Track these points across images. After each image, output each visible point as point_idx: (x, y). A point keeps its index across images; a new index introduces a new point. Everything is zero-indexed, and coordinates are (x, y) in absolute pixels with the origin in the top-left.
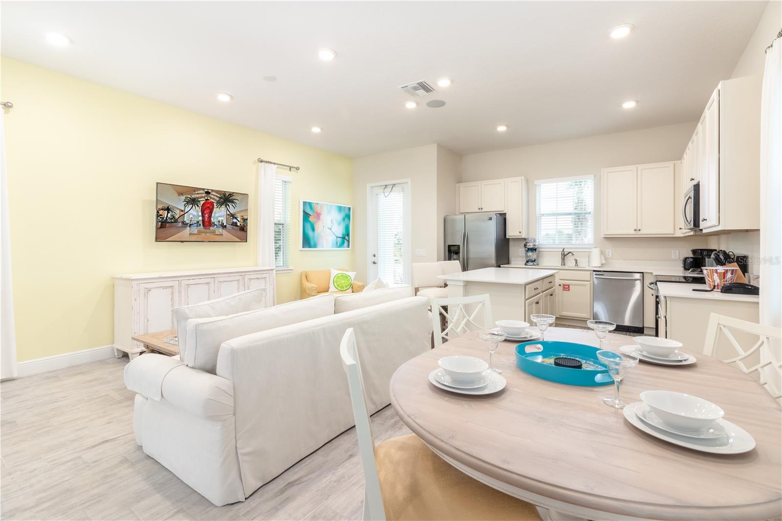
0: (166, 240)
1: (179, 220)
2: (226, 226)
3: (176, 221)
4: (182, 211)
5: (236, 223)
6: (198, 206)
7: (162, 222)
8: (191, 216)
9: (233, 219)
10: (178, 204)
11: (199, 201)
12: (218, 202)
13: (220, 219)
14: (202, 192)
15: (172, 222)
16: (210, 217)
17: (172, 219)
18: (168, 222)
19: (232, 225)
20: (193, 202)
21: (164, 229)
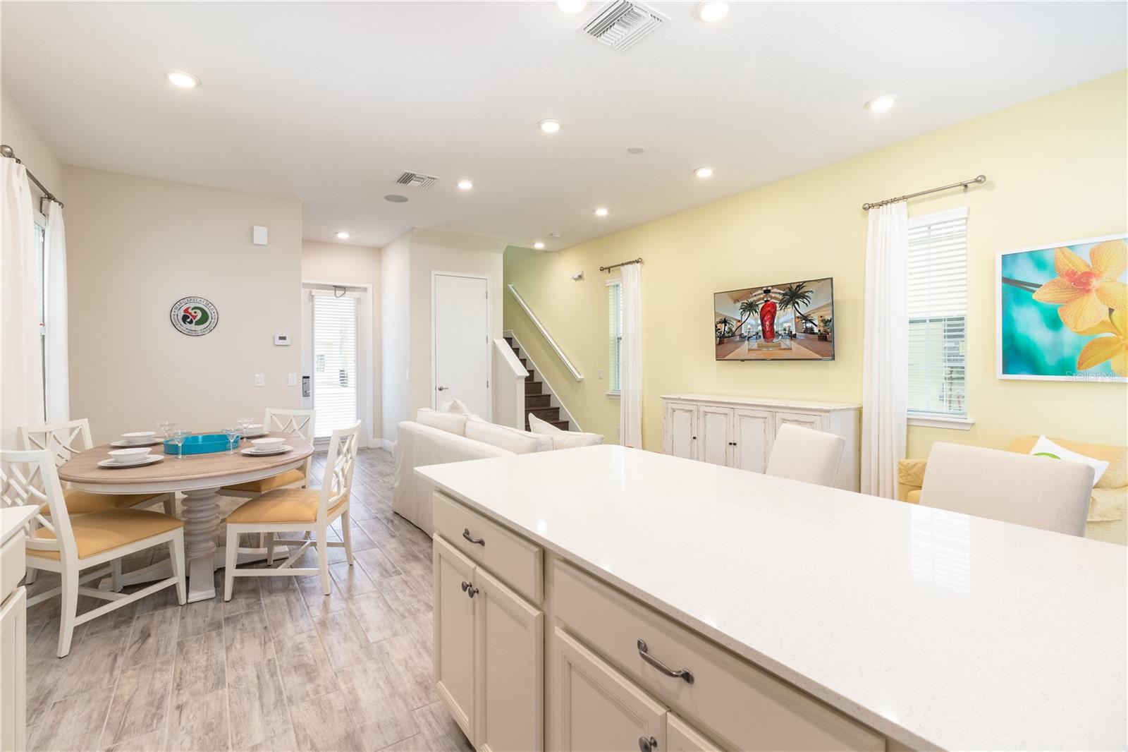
0: (726, 358)
1: (737, 333)
2: (795, 334)
3: (733, 335)
4: (739, 321)
5: (812, 329)
6: (756, 312)
7: (720, 337)
8: (749, 326)
9: (805, 323)
10: (735, 313)
11: (757, 305)
13: (786, 325)
15: (729, 337)
16: (772, 324)
17: (729, 332)
18: (726, 337)
19: (804, 332)
20: (750, 307)
21: (723, 345)
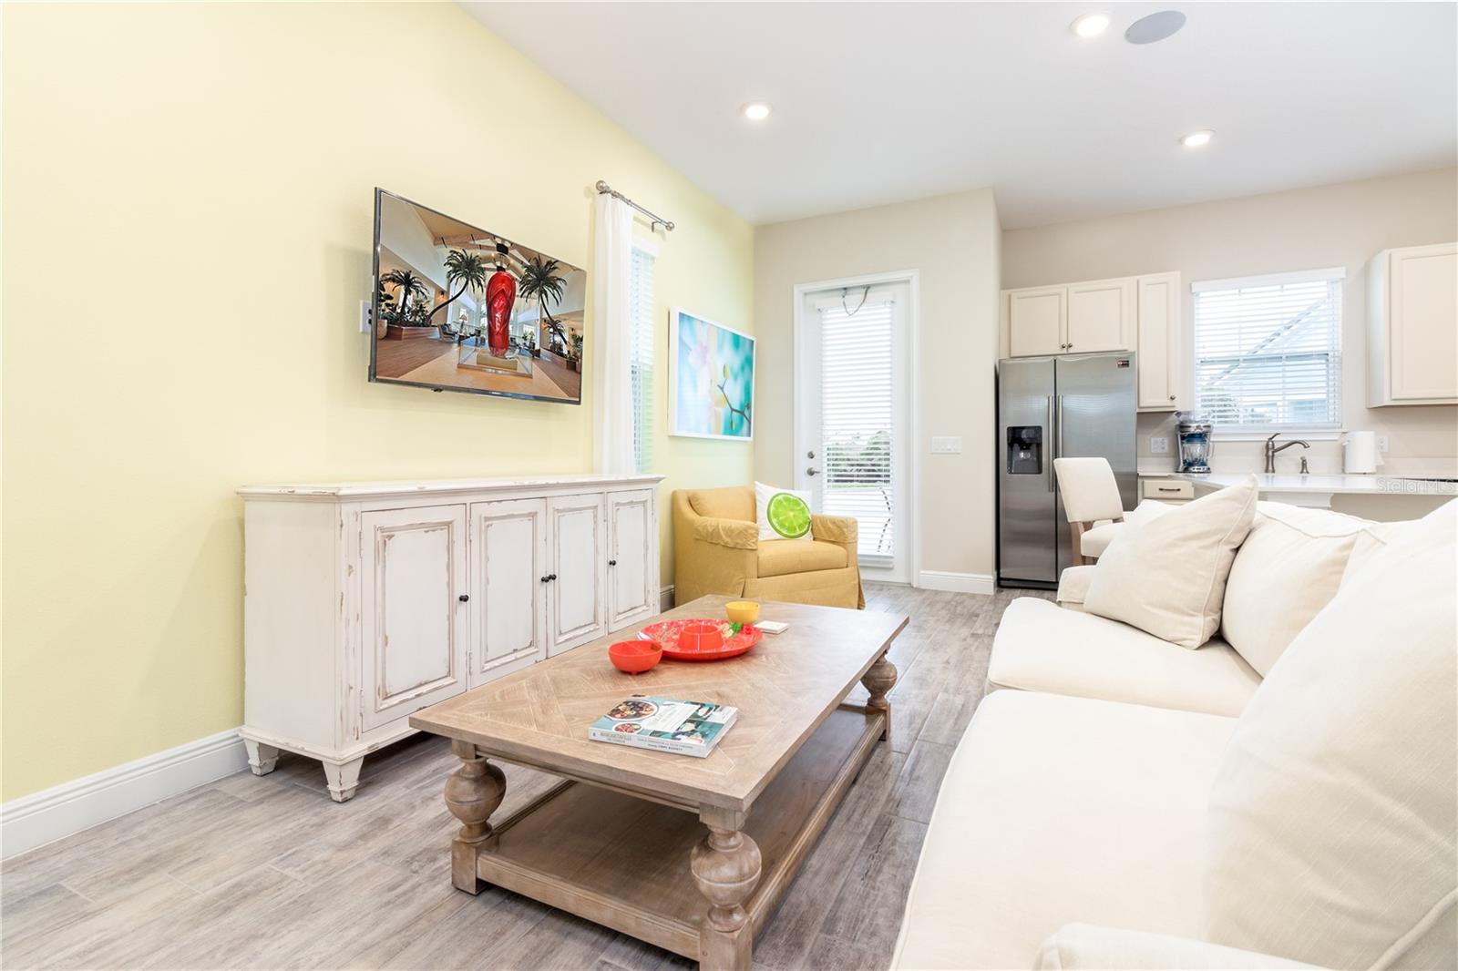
0: (405, 378)
1: (435, 320)
2: (539, 350)
3: (426, 322)
4: (443, 293)
5: (560, 347)
6: (479, 284)
7: (391, 321)
8: (463, 312)
9: (554, 334)
10: (434, 269)
11: (483, 270)
12: (524, 281)
13: (528, 329)
14: (488, 242)
15: (415, 324)
16: (506, 321)
17: (415, 313)
18: (408, 324)
19: (551, 350)
20: (467, 268)
21: (395, 343)
